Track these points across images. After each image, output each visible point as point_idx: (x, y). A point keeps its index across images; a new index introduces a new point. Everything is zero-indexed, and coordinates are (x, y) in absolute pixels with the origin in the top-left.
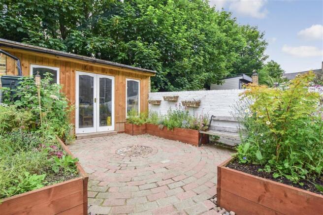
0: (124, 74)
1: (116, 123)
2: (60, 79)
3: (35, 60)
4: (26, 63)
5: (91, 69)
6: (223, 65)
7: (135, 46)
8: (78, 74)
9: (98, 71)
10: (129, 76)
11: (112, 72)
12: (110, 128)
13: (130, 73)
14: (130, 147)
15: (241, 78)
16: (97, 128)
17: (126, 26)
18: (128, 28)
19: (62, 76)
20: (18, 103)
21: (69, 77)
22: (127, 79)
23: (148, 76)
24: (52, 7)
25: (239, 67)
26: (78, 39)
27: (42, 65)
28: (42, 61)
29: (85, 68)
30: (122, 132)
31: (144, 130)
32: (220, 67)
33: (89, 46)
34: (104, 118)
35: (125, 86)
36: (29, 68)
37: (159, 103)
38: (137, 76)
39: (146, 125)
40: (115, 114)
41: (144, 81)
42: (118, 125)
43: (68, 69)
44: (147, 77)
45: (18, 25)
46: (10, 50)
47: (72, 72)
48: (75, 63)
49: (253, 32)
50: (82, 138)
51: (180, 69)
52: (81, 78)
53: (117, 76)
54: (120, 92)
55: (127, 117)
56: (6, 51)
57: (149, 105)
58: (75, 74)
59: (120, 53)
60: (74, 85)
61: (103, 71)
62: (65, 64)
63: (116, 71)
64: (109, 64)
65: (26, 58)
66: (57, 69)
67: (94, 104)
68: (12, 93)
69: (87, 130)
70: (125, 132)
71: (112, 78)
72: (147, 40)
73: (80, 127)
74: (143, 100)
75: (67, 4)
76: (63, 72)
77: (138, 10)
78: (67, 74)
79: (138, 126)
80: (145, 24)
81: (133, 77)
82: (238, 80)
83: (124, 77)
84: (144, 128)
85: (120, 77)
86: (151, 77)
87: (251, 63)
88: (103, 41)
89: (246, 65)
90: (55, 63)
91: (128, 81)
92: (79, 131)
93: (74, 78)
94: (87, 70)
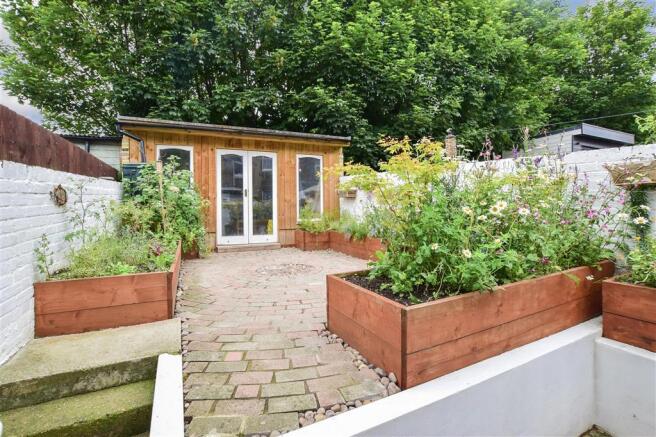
0: (292, 147)
1: (280, 230)
2: (194, 163)
3: (162, 138)
4: (151, 144)
5: (239, 144)
6: (522, 107)
7: (315, 96)
8: (221, 152)
9: (249, 145)
10: (302, 150)
11: (272, 146)
12: (272, 238)
13: (302, 145)
14: (285, 265)
15: (578, 132)
16: (248, 236)
17: (297, 63)
18: (302, 66)
19: (197, 157)
20: (138, 199)
21: (207, 159)
22: (299, 156)
23: (339, 147)
24: (184, 56)
25: (586, 106)
26: (224, 97)
27: (171, 144)
28: (170, 138)
29: (229, 144)
30: (291, 246)
31: (325, 243)
32: (514, 113)
33: (238, 105)
34: (262, 223)
35: (295, 168)
36: (155, 150)
37: (352, 196)
38: (316, 149)
39: (329, 234)
40: (279, 215)
41: (331, 157)
42: (283, 233)
43: (204, 147)
44: (335, 149)
45: (146, 91)
46: (132, 129)
47: (210, 152)
48: (215, 138)
49: (627, 14)
50: (226, 251)
51: (407, 128)
52: (224, 159)
53: (281, 151)
54: (287, 177)
55: (299, 220)
56: (129, 131)
57: (341, 199)
58: (214, 153)
59: (292, 111)
60: (215, 171)
61: (258, 145)
62: (201, 141)
63: (279, 143)
64: (264, 134)
65: (151, 138)
66: (190, 149)
67: (245, 198)
68: (132, 186)
69: (234, 240)
70: (296, 245)
71: (273, 156)
72: (335, 82)
73: (223, 235)
74: (329, 191)
75: (205, 47)
76: (198, 153)
77: (316, 32)
78: (204, 154)
79: (313, 236)
80: (330, 55)
81: (309, 150)
82: (570, 138)
83: (292, 152)
84: (326, 239)
85: (287, 154)
86: (344, 148)
87: (620, 92)
88: (262, 94)
89: (605, 98)
90: (188, 140)
91: (300, 159)
92: (223, 240)
93: (214, 159)
94: (233, 146)
